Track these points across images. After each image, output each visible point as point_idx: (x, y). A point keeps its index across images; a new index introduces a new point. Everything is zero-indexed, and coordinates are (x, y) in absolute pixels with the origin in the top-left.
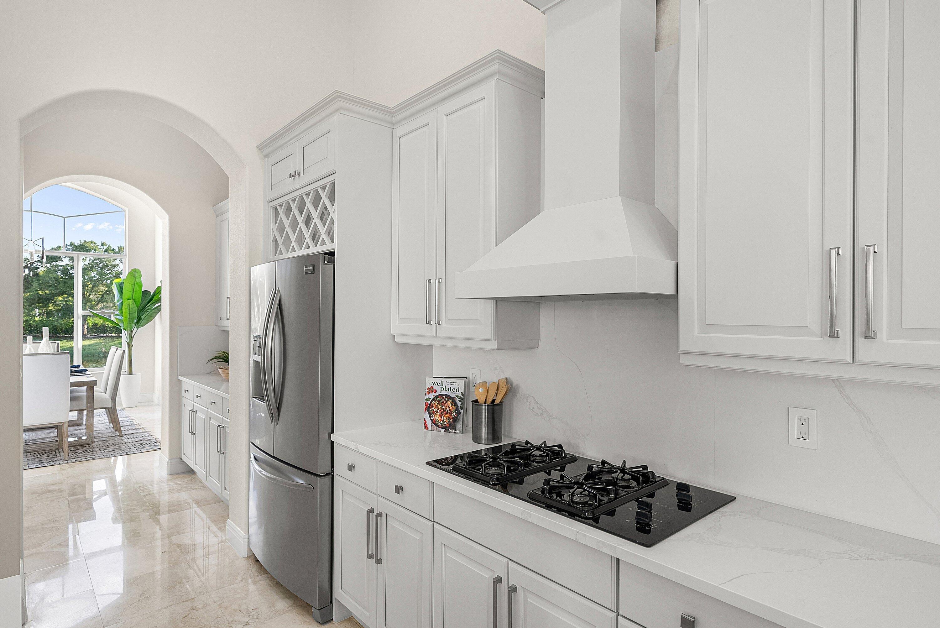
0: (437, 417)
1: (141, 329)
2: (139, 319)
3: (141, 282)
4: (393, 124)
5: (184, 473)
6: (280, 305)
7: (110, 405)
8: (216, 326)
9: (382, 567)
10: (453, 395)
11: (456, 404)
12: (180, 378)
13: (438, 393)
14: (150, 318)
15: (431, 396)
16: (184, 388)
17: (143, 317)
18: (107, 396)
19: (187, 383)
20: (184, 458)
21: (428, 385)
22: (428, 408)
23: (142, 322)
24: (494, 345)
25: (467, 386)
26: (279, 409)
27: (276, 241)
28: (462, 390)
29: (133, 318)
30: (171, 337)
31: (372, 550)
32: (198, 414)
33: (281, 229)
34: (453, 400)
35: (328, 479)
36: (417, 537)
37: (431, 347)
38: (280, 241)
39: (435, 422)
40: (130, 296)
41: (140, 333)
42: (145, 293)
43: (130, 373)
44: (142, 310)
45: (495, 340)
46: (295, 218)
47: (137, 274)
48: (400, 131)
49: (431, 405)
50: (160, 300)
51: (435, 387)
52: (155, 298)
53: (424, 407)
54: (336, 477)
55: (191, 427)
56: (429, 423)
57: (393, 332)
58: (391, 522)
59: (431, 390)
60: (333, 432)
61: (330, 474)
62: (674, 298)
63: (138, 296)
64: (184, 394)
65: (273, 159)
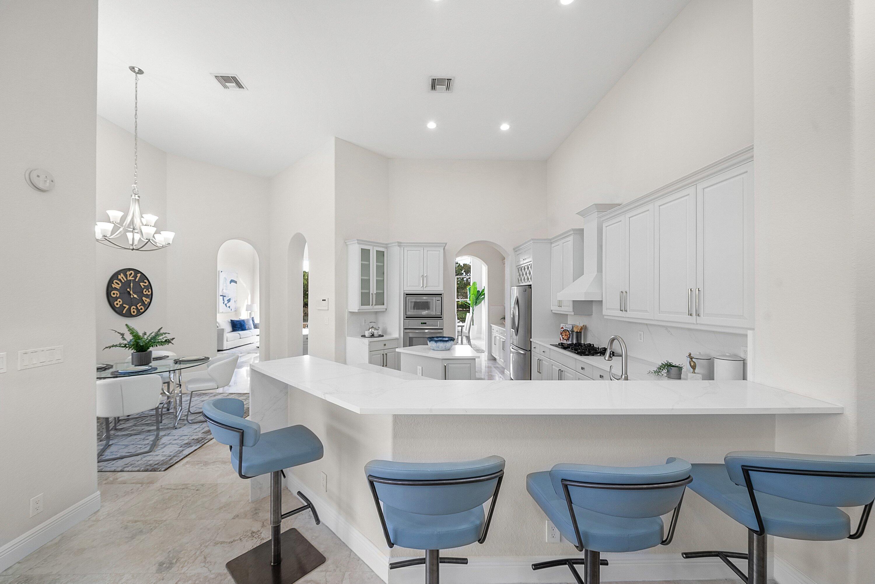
0: (564, 337)
1: (477, 306)
2: (476, 302)
3: (477, 287)
4: (551, 242)
5: (493, 360)
6: (518, 300)
7: (468, 335)
8: (503, 306)
9: (541, 374)
10: (569, 330)
11: (569, 333)
12: (491, 325)
13: (564, 329)
14: (480, 302)
15: (562, 330)
16: (493, 328)
17: (477, 302)
18: (467, 331)
19: (494, 326)
20: (492, 354)
21: (561, 327)
22: (561, 333)
23: (477, 304)
24: (573, 313)
25: (573, 328)
26: (517, 332)
27: (518, 279)
28: (571, 328)
29: (474, 302)
30: (488, 310)
31: (539, 371)
32: (497, 337)
33: (520, 275)
34: (569, 331)
35: (530, 352)
36: (547, 364)
37: (567, 315)
38: (520, 279)
39: (563, 338)
40: (473, 293)
41: (476, 308)
42: (478, 291)
43: (473, 325)
44: (477, 299)
45: (573, 312)
46: (523, 273)
47: (475, 284)
48: (553, 245)
49: (562, 333)
50: (484, 294)
51: (564, 327)
52: (482, 294)
53: (560, 333)
54: (532, 352)
55: (495, 342)
56: (562, 338)
57: (552, 309)
58: (543, 362)
59: (562, 328)
60: (531, 338)
61: (530, 351)
62: (602, 301)
63: (476, 293)
64: (492, 331)
65: (518, 253)
